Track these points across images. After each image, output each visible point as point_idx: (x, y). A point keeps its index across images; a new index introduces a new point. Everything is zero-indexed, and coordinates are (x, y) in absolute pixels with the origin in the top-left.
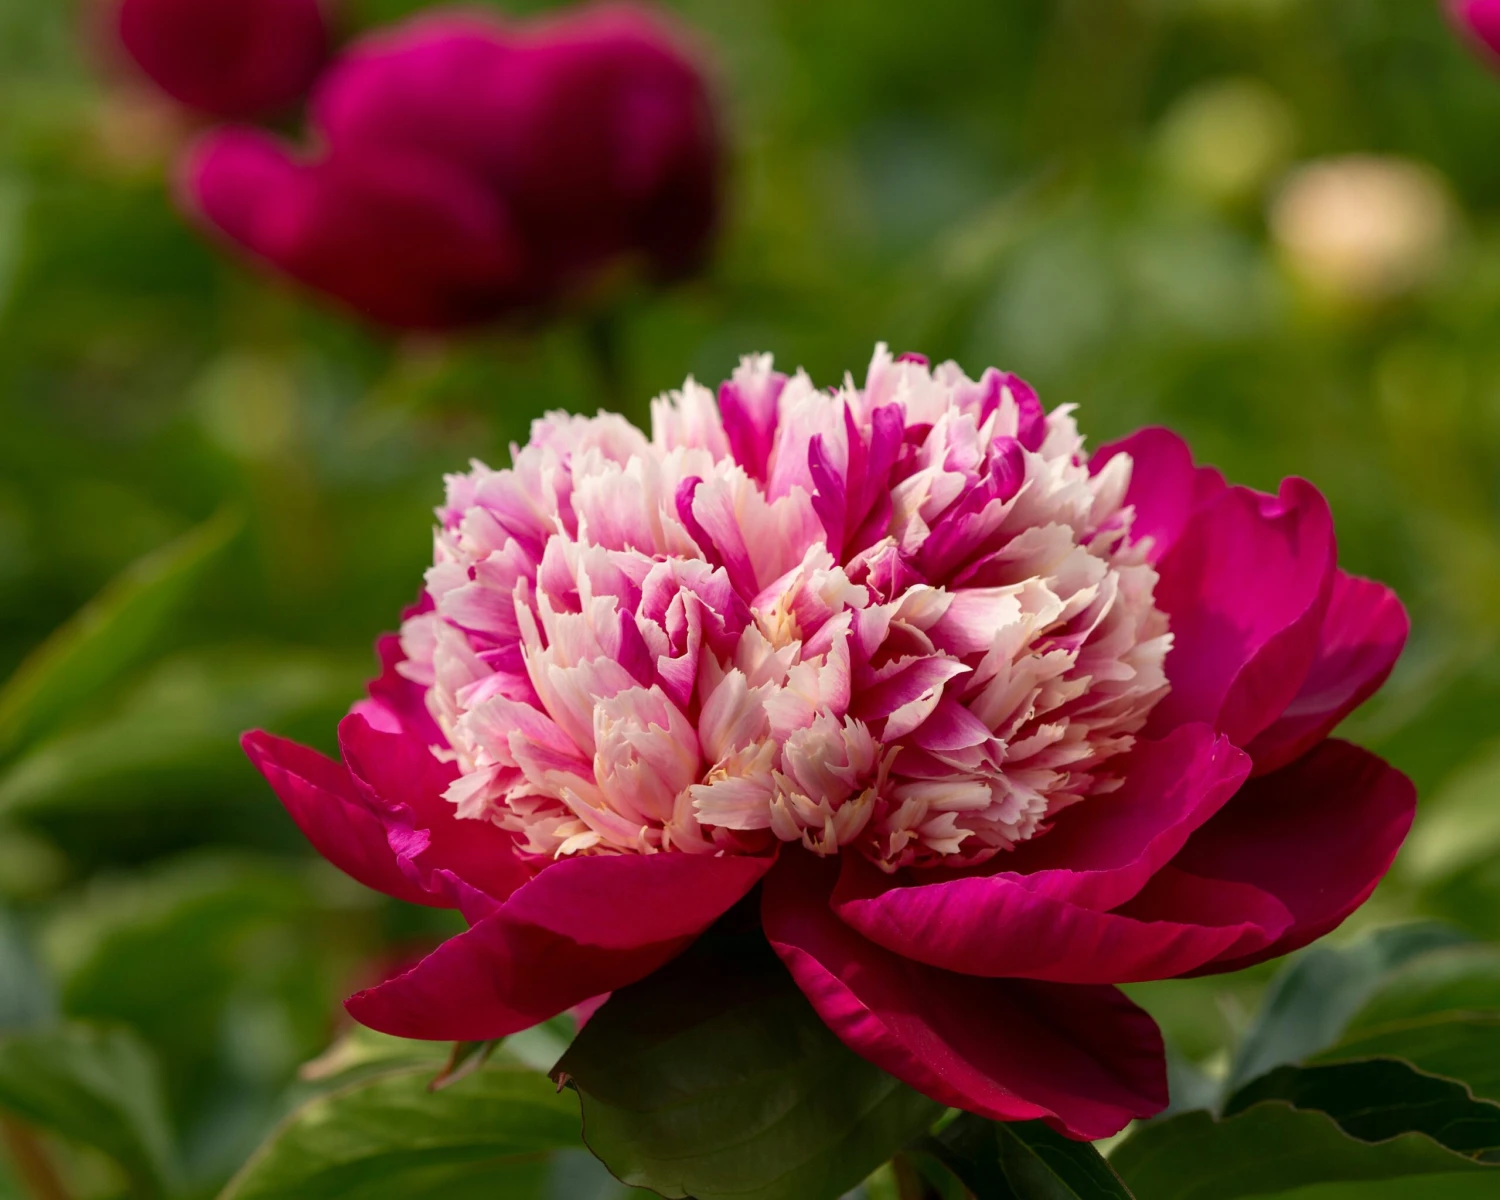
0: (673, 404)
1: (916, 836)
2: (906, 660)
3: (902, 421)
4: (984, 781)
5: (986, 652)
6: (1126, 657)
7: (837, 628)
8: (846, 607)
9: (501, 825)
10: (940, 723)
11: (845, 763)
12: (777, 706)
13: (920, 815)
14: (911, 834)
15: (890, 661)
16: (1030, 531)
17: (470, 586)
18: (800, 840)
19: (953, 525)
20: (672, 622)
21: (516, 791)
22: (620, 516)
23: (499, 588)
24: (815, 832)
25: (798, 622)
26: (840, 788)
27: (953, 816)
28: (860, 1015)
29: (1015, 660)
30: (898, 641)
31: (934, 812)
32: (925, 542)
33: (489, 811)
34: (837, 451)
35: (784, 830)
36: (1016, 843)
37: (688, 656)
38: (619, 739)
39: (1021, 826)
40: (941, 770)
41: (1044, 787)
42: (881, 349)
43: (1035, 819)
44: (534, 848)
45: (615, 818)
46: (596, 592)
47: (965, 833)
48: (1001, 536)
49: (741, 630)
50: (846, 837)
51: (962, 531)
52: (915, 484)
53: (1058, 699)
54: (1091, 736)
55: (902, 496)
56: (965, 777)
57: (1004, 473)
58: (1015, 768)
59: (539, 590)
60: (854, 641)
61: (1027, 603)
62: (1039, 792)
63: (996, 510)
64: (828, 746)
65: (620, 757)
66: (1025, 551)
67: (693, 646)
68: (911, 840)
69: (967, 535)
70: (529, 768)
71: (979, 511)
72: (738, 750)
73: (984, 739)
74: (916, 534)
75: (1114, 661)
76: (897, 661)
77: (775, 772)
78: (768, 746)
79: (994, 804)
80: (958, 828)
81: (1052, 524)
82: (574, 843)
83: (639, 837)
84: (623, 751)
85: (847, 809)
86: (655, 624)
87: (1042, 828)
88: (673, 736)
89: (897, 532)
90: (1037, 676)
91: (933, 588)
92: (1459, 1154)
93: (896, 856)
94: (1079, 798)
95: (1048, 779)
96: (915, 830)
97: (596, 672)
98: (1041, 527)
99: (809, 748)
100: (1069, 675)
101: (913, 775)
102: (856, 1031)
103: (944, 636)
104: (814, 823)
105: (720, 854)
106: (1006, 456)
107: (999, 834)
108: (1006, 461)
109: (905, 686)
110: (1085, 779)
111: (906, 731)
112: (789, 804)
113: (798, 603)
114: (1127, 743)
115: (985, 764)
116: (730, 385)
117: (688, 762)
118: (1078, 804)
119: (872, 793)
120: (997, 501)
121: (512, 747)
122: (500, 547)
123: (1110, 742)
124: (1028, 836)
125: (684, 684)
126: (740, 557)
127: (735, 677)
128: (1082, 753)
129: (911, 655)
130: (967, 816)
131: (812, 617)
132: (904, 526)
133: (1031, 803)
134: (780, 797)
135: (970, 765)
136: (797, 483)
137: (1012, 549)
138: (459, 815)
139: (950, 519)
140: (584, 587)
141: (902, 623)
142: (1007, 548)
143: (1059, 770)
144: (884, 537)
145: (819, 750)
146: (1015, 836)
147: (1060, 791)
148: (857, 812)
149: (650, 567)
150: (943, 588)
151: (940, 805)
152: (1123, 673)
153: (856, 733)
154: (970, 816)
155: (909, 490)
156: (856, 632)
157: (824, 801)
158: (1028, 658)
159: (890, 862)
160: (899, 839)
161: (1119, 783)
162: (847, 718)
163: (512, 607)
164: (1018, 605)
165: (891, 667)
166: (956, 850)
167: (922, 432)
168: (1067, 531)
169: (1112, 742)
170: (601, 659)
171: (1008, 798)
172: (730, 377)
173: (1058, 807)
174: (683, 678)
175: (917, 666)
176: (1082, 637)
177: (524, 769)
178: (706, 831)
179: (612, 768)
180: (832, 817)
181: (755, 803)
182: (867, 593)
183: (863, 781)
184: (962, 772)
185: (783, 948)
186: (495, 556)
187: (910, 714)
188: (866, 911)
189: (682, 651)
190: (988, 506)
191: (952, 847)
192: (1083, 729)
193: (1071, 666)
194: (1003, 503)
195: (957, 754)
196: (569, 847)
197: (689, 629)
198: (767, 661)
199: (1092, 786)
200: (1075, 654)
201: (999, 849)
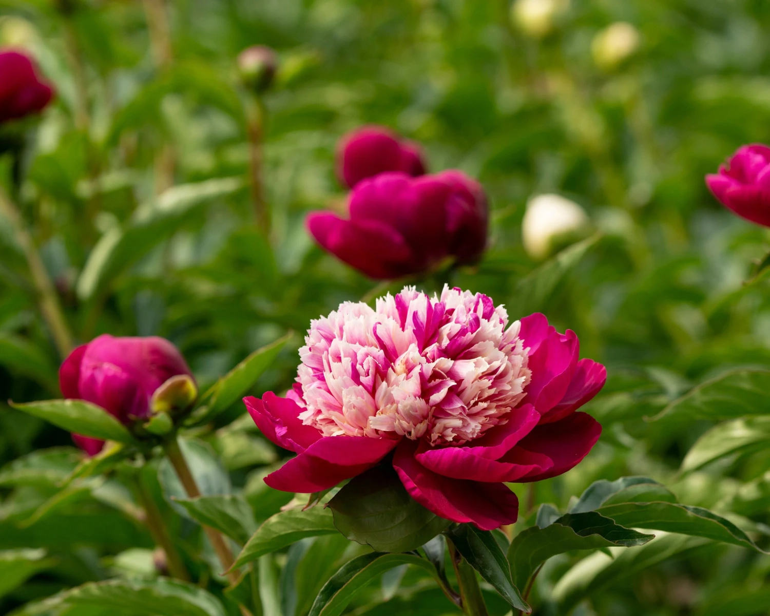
0: (384, 300)
1: (440, 435)
2: (438, 381)
3: (444, 308)
4: (460, 419)
5: (463, 380)
6: (510, 383)
7: (417, 370)
8: (420, 364)
9: (316, 427)
10: (448, 400)
11: (417, 412)
12: (396, 392)
13: (442, 429)
14: (439, 435)
15: (433, 381)
16: (480, 343)
17: (310, 353)
18: (405, 435)
19: (456, 340)
20: (366, 367)
21: (320, 417)
22: (356, 334)
23: (319, 354)
24: (410, 433)
25: (406, 368)
26: (415, 419)
27: (451, 429)
28: (414, 488)
29: (473, 382)
30: (436, 375)
31: (446, 428)
32: (448, 345)
33: (313, 423)
34: (423, 316)
35: (400, 432)
36: (471, 438)
37: (370, 376)
38: (349, 402)
39: (473, 433)
40: (448, 415)
41: (481, 421)
42: (446, 285)
43: (477, 431)
44: (324, 435)
45: (349, 426)
46: (345, 356)
47: (455, 435)
48: (471, 344)
49: (388, 369)
50: (419, 434)
51: (459, 342)
52: (447, 327)
53: (486, 395)
54: (497, 407)
55: (442, 331)
56: (454, 417)
57: (473, 325)
58: (472, 416)
59: (329, 355)
60: (421, 375)
61: (477, 365)
62: (479, 423)
63: (470, 336)
64: (411, 406)
65: (350, 407)
66: (479, 349)
67: (372, 374)
68: (439, 436)
69: (460, 344)
70: (323, 410)
71: (464, 336)
72: (385, 406)
73: (460, 406)
74: (445, 342)
75: (506, 384)
76: (435, 381)
77: (396, 414)
78: (395, 405)
79: (464, 426)
80: (453, 433)
81: (487, 341)
82: (336, 432)
83: (355, 432)
84: (351, 405)
85: (419, 426)
86: (361, 366)
87: (480, 434)
88: (366, 401)
89: (440, 342)
90: (480, 387)
91: (447, 359)
92: (611, 542)
93: (435, 441)
94: (493, 426)
95: (482, 419)
96: (441, 433)
97: (344, 381)
98: (484, 341)
99: (405, 406)
100: (490, 388)
101: (440, 416)
102: (413, 493)
103: (451, 374)
104: (409, 430)
105: (381, 438)
106: (474, 319)
107: (466, 435)
108: (474, 321)
109: (437, 388)
110: (496, 420)
111: (437, 403)
112: (400, 424)
113: (407, 362)
114: (509, 409)
115: (461, 413)
116: (399, 295)
117: (371, 409)
118: (493, 427)
119: (426, 421)
120: (469, 333)
121: (318, 403)
122: (320, 341)
123: (503, 409)
124: (475, 437)
125: (370, 386)
126: (392, 347)
127: (384, 384)
128: (493, 412)
129: (439, 379)
130: (455, 429)
131: (410, 367)
132: (442, 340)
133: (476, 426)
134: (397, 421)
135: (455, 414)
136: (410, 325)
137: (474, 348)
138: (304, 424)
139: (456, 338)
140: (342, 355)
141: (437, 369)
142: (473, 348)
143: (486, 417)
144: (435, 343)
145: (408, 407)
146: (471, 436)
147: (486, 423)
148: (422, 427)
149: (360, 349)
150: (450, 359)
151: (448, 425)
152: (507, 387)
153: (420, 403)
154: (457, 429)
155: (444, 329)
156: (422, 371)
157: (411, 423)
158: (476, 381)
159: (433, 443)
160: (435, 436)
161: (507, 422)
162: (417, 397)
163: (322, 360)
164: (474, 365)
165: (433, 383)
166: (451, 440)
167: (451, 311)
168: (492, 343)
169: (504, 409)
170: (345, 377)
171: (468, 424)
172: (400, 292)
173: (486, 428)
174: (369, 383)
175: (441, 383)
176: (494, 376)
177: (322, 410)
178: (377, 431)
179: (347, 411)
180: (414, 428)
181: (390, 423)
182: (426, 360)
183: (425, 417)
184: (453, 416)
185: (396, 467)
186: (318, 345)
187: (437, 397)
188: (422, 457)
189: (368, 375)
190: (467, 334)
191: (450, 439)
192: (495, 404)
193: (490, 385)
194: (472, 334)
195: (452, 410)
196: (334, 435)
197: (370, 368)
198: (395, 379)
199: (499, 422)
200: (491, 381)
201: (466, 441)
